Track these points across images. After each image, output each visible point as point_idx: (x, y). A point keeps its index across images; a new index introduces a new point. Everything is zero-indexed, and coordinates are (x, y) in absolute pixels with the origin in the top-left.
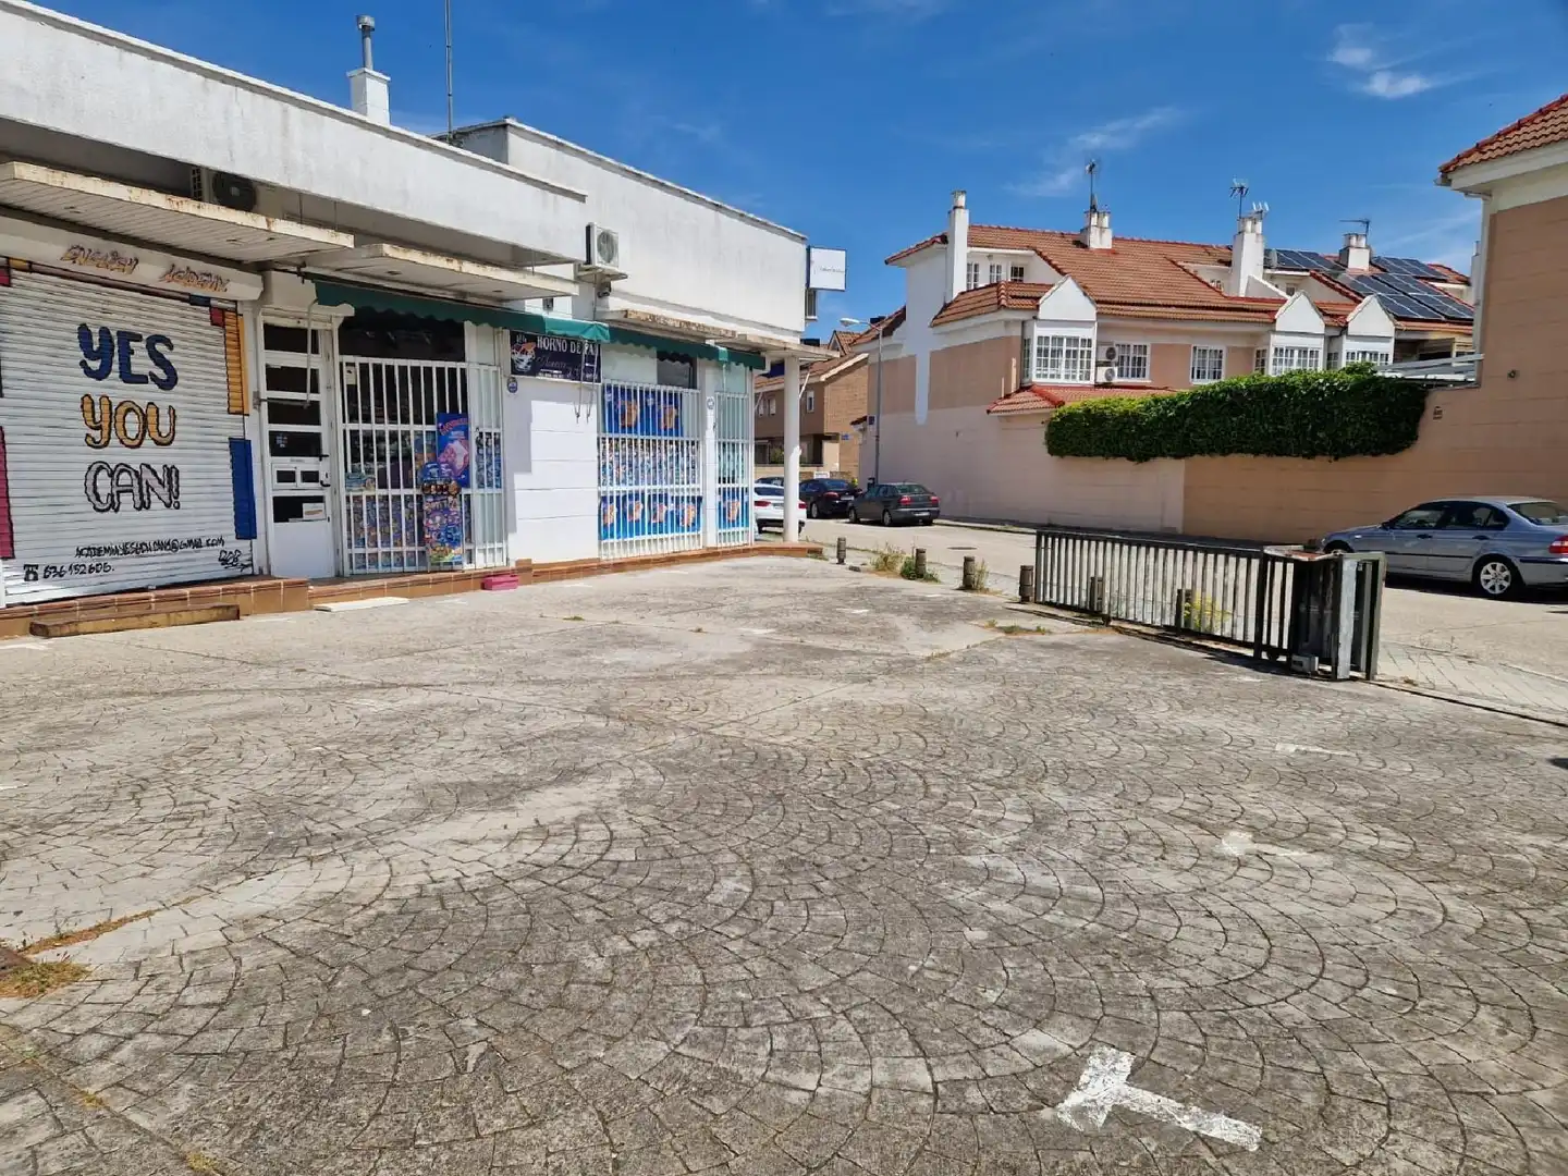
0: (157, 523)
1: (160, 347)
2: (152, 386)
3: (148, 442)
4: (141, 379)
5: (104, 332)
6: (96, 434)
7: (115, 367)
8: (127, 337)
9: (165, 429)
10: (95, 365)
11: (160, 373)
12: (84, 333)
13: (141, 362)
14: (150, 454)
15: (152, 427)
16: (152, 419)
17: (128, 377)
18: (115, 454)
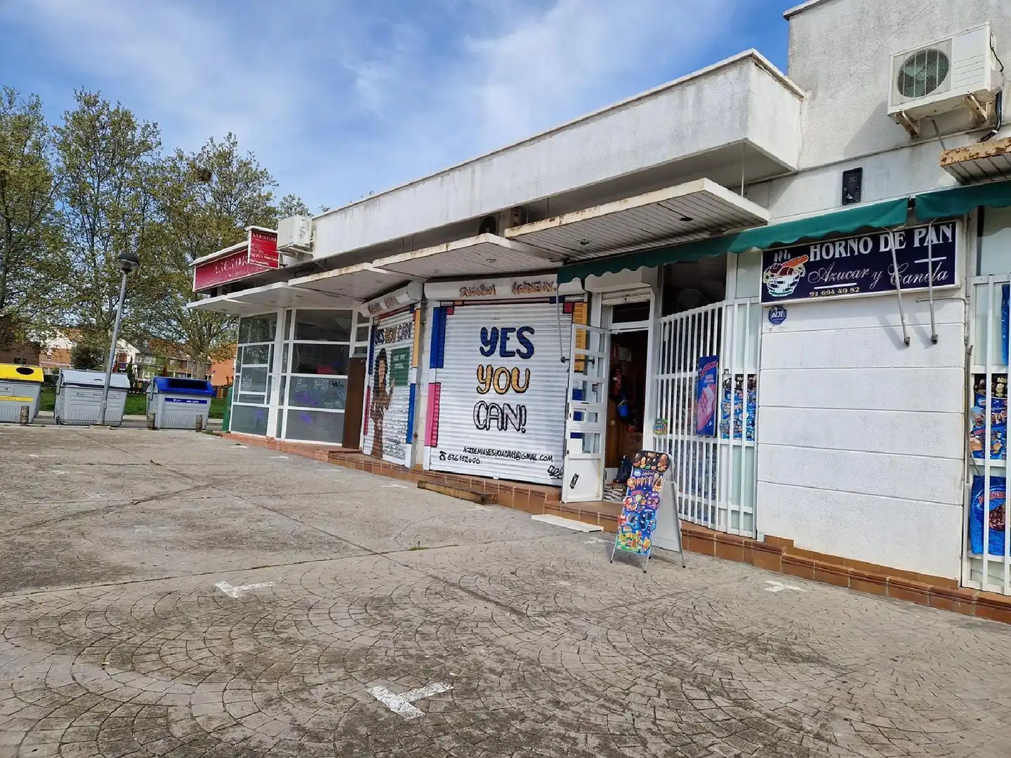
0: (509, 440)
1: (526, 334)
2: (517, 357)
3: (511, 391)
4: (511, 354)
5: (494, 329)
6: (483, 386)
7: (498, 348)
8: (505, 331)
9: (522, 383)
10: (487, 349)
11: (524, 350)
12: (484, 331)
13: (513, 344)
14: (512, 399)
15: (514, 383)
16: (515, 378)
17: (505, 354)
18: (490, 397)
